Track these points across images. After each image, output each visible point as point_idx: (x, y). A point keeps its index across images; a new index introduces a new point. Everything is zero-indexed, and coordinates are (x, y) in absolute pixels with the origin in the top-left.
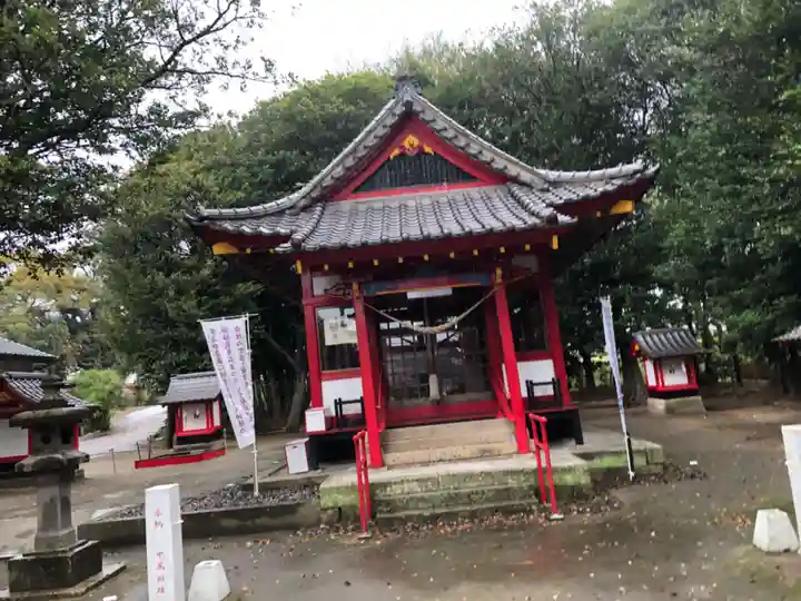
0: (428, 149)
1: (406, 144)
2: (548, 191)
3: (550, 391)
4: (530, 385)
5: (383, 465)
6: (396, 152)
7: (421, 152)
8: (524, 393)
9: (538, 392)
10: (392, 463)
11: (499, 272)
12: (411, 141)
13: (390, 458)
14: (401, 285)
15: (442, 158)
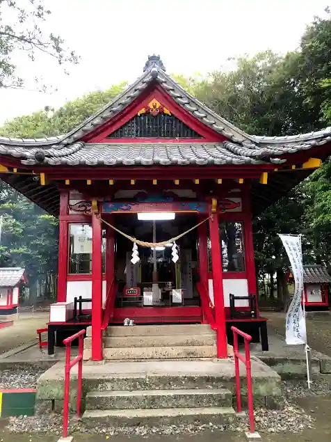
0: (167, 111)
1: (151, 105)
2: (255, 148)
3: (245, 303)
4: (233, 298)
5: (102, 358)
6: (143, 111)
7: (161, 112)
8: (227, 304)
9: (238, 304)
10: (109, 357)
11: (214, 202)
12: (154, 104)
13: (108, 352)
14: (133, 207)
15: (176, 118)
